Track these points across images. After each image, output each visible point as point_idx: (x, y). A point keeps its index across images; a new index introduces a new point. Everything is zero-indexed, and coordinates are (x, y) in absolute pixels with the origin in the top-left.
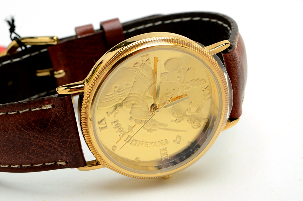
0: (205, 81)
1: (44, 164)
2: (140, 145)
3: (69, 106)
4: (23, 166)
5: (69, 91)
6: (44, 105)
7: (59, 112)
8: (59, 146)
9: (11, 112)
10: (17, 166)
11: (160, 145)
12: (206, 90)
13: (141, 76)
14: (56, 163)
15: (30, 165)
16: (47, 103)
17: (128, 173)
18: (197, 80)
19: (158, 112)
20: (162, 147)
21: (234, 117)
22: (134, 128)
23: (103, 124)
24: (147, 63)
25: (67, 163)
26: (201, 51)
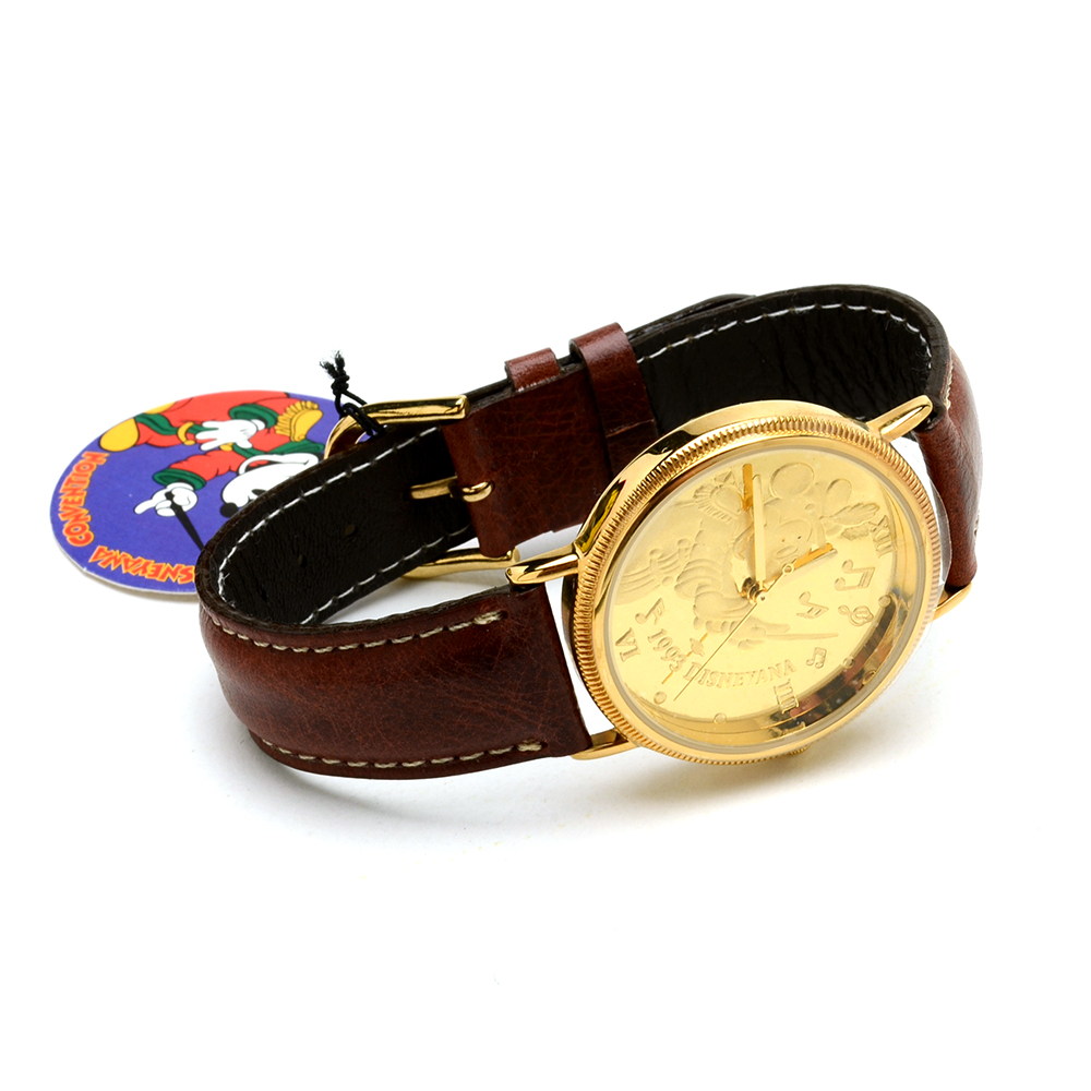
0: (877, 507)
1: (486, 752)
2: (724, 684)
3: (542, 613)
4: (434, 761)
5: (540, 576)
6: (480, 613)
7: (519, 628)
8: (524, 708)
9: (399, 638)
10: (419, 763)
11: (774, 676)
12: (879, 528)
13: (715, 517)
14: (515, 748)
15: (451, 758)
16: (488, 608)
17: (698, 756)
18: (855, 506)
19: (763, 599)
20: (778, 682)
21: (957, 581)
22: (703, 642)
23: (629, 643)
24: (727, 485)
25: (544, 745)
26: (860, 441)
